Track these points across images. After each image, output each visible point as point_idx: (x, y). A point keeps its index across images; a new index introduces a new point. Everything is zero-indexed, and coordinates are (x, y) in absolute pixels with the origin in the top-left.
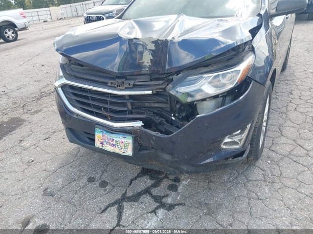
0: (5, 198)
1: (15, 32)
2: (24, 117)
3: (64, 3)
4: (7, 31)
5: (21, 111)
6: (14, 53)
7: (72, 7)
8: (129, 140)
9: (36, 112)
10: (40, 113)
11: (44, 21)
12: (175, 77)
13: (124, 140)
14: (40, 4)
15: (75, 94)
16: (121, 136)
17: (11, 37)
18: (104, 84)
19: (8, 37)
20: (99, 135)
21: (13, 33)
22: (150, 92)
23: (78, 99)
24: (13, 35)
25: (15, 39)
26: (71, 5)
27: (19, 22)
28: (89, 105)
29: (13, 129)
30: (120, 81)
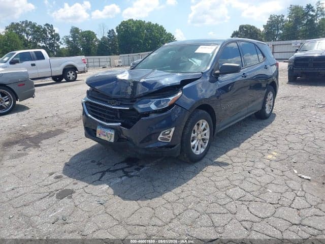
0: (43, 164)
1: (76, 75)
2: (65, 129)
3: (124, 52)
4: (70, 73)
5: (65, 126)
6: (71, 90)
7: (130, 57)
8: (113, 133)
9: (74, 127)
10: (75, 128)
11: (103, 67)
12: (138, 99)
13: (110, 133)
14: (103, 52)
15: (91, 107)
16: (109, 130)
17: (71, 78)
18: (106, 102)
19: (70, 78)
20: (99, 130)
21: (73, 75)
22: (128, 108)
23: (93, 110)
24: (74, 76)
25: (74, 80)
26: (129, 55)
27: (80, 67)
28: (96, 113)
29: (57, 135)
30: (114, 101)
